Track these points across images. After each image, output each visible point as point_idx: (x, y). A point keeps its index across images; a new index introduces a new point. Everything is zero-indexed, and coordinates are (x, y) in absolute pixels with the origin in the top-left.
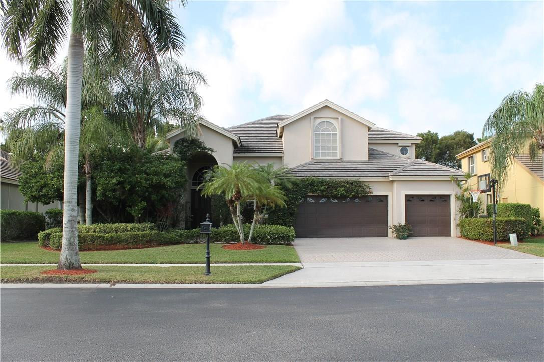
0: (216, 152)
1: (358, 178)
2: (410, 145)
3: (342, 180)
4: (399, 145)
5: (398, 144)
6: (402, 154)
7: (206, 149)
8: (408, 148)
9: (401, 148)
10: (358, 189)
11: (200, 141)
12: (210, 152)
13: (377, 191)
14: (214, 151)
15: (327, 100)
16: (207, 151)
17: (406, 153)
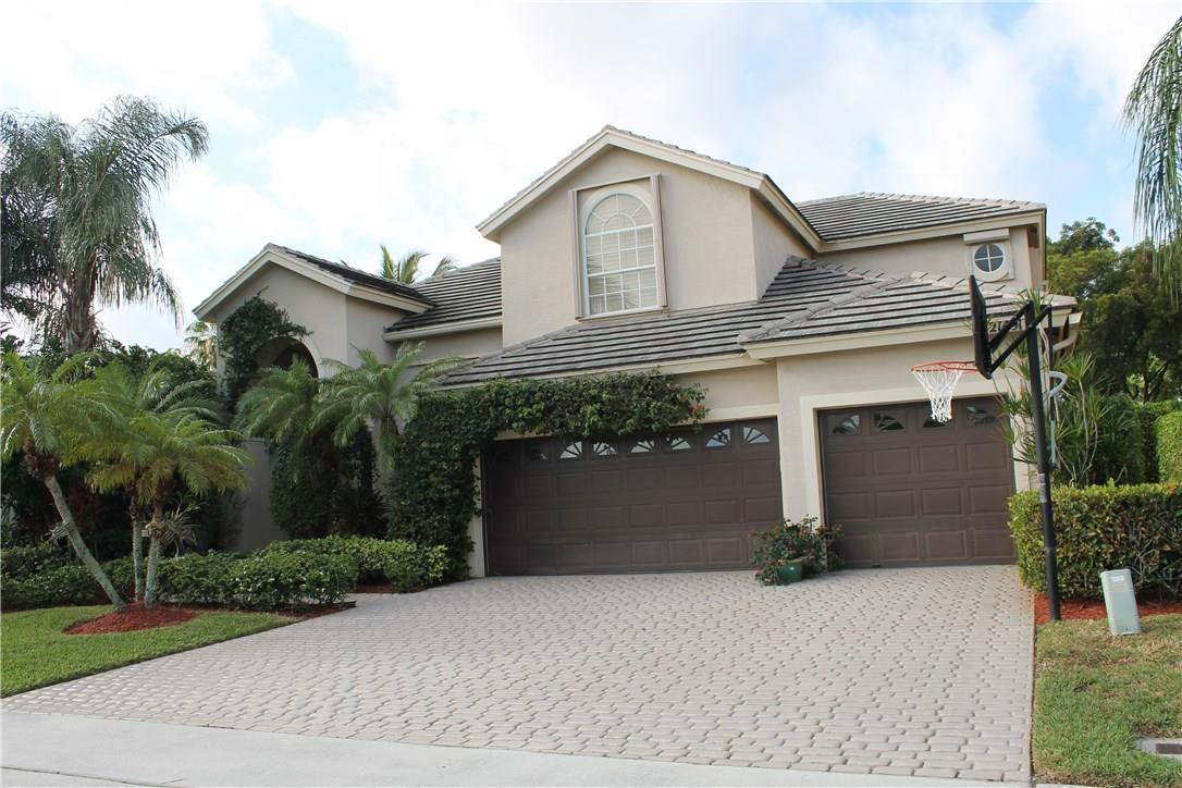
0: (312, 332)
1: (655, 365)
2: (1006, 233)
3: (602, 378)
4: (967, 238)
5: (961, 236)
6: (983, 266)
7: (289, 328)
8: (1000, 246)
9: (975, 249)
10: (648, 404)
11: (277, 309)
12: (297, 337)
13: (728, 404)
14: (308, 331)
15: (608, 127)
16: (291, 333)
17: (996, 264)
